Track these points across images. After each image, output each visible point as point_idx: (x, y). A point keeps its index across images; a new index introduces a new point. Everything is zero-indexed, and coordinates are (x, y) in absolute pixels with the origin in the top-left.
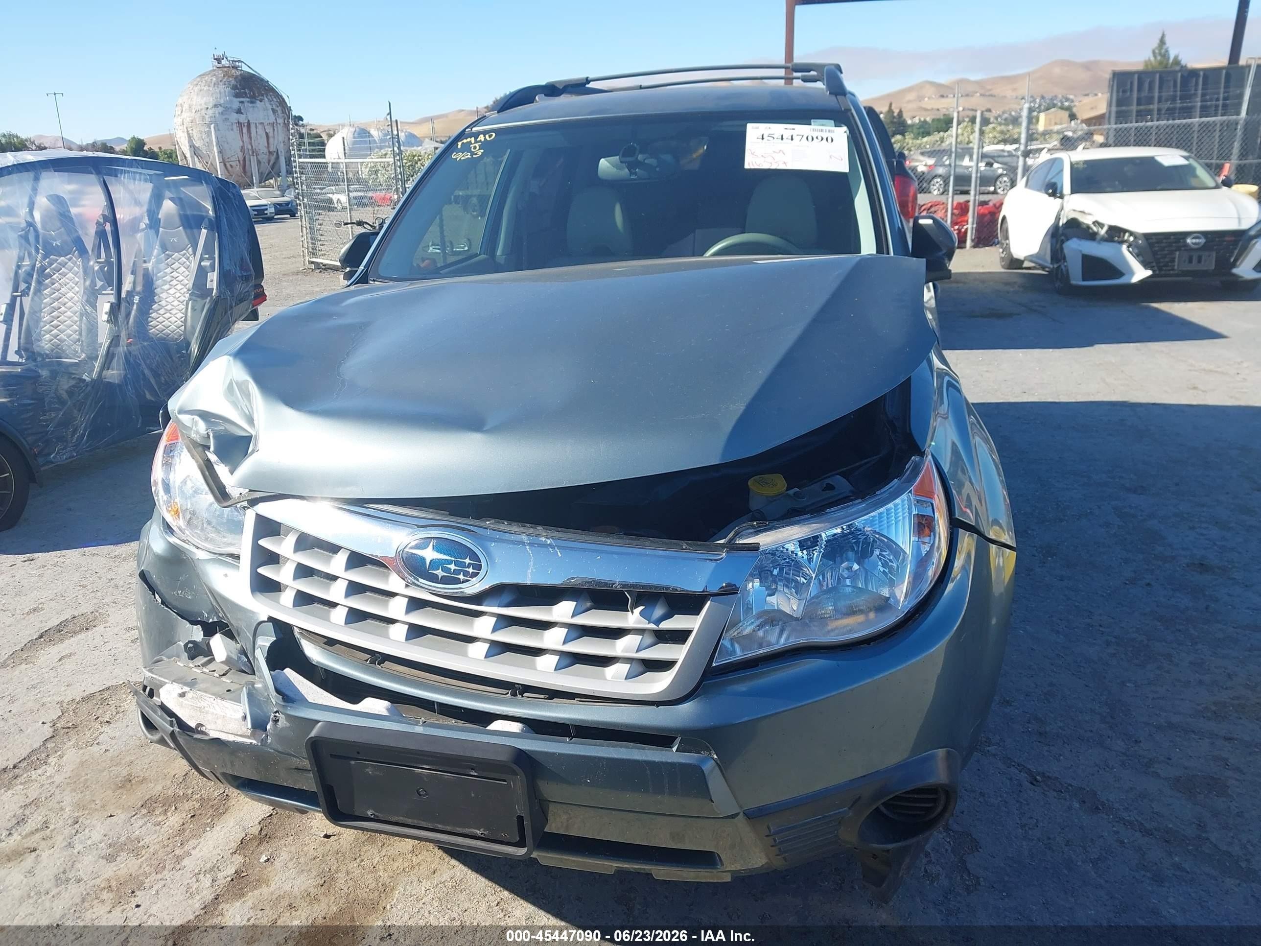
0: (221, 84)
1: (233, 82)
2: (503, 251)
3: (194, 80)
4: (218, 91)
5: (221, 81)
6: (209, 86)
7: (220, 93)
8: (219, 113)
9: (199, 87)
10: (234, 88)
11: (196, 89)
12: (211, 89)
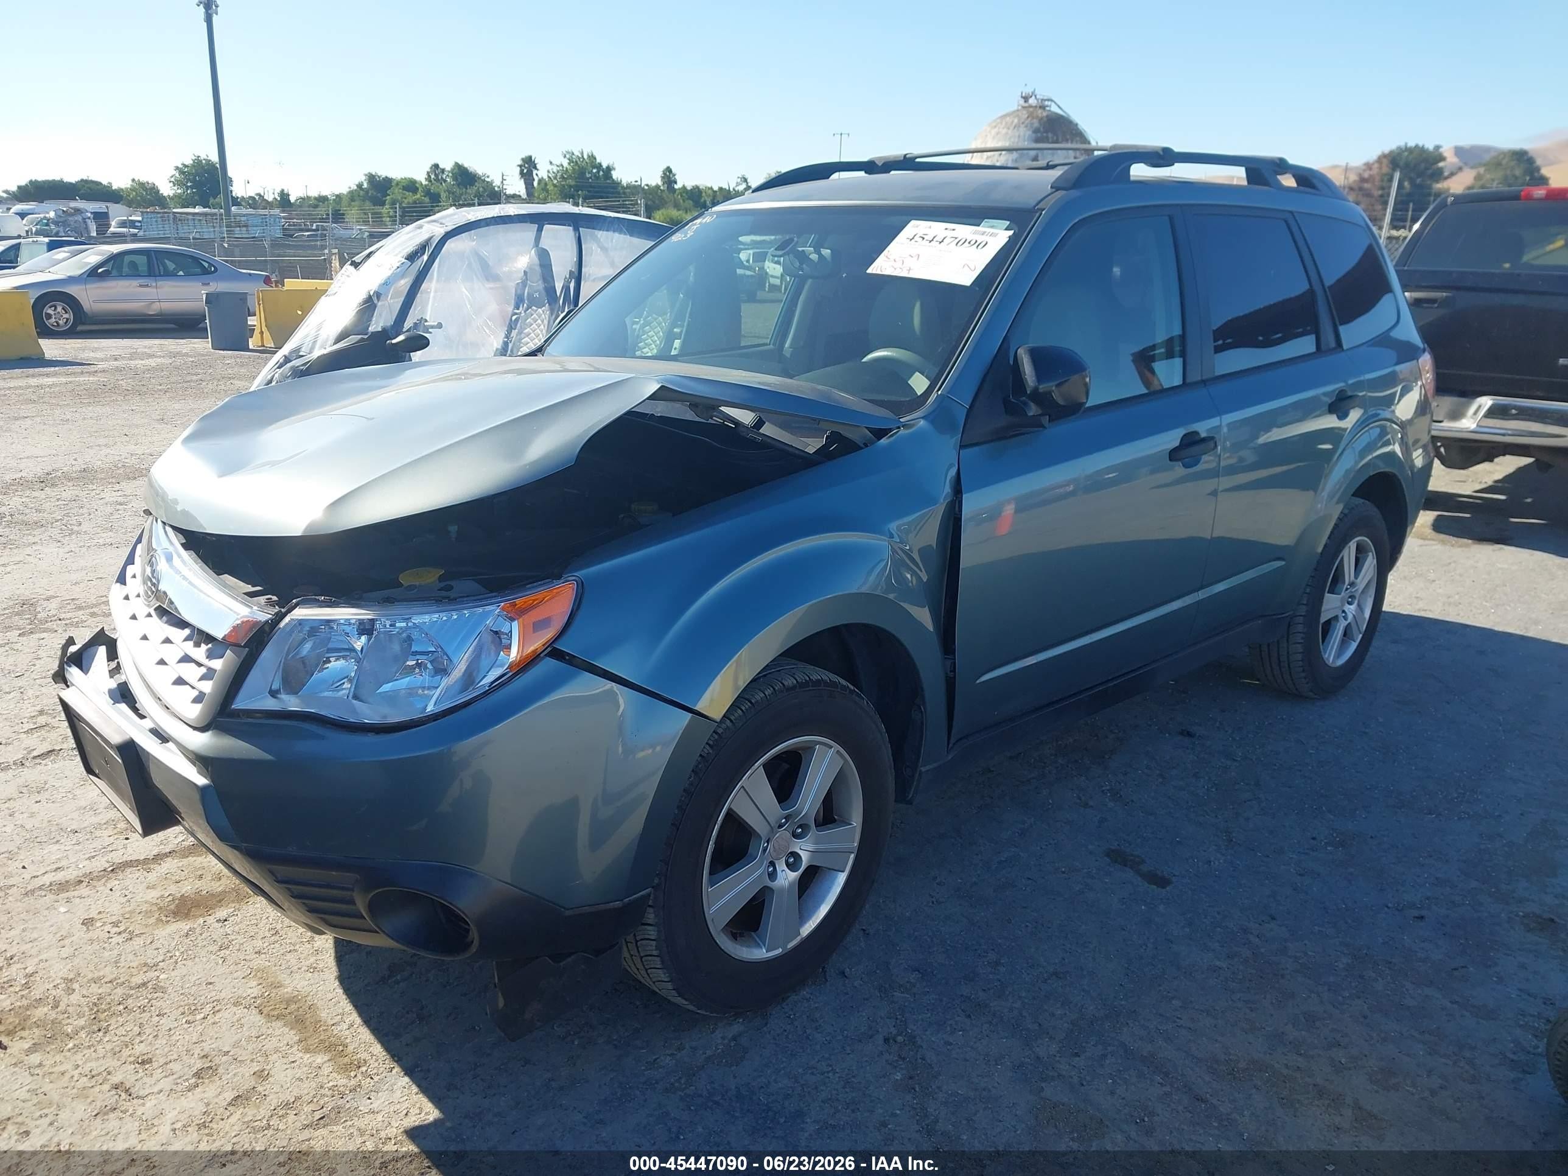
0: (1023, 125)
1: (1036, 124)
2: (791, 344)
3: (995, 121)
4: (1017, 134)
5: (1023, 123)
6: (1009, 129)
7: (1019, 136)
8: (1013, 160)
9: (996, 130)
10: (1036, 131)
11: (994, 131)
12: (1010, 132)
